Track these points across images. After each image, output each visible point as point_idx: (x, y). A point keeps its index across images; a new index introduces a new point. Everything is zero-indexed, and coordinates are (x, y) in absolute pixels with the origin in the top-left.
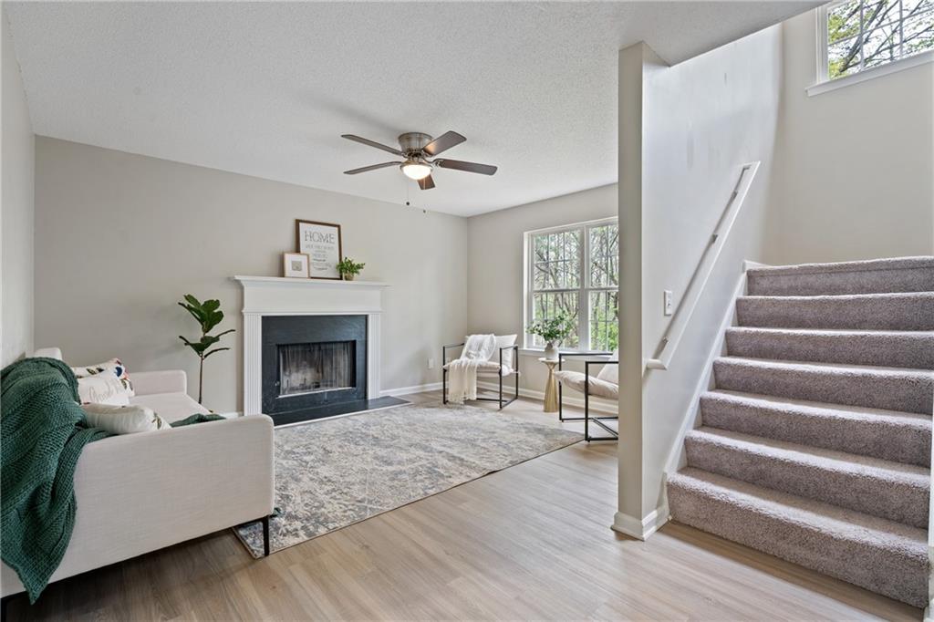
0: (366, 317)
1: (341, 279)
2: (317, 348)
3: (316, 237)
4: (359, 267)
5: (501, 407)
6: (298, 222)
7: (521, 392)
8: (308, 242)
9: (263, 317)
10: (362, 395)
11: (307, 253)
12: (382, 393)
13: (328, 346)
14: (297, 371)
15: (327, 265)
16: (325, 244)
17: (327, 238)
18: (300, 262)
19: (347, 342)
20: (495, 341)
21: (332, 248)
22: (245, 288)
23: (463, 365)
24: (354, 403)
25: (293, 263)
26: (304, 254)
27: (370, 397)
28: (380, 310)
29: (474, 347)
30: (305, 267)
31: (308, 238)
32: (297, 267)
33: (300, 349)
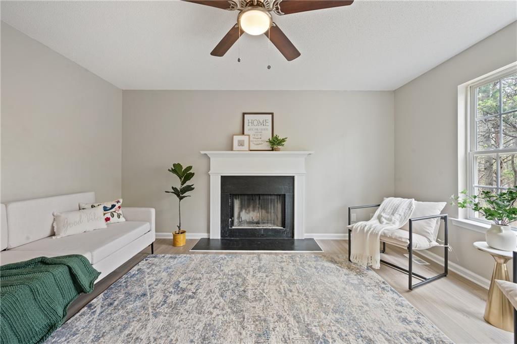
0: (293, 178)
1: (273, 150)
2: (257, 198)
3: (255, 123)
4: (283, 140)
5: (410, 288)
6: (244, 114)
7: (451, 266)
8: (251, 127)
9: (221, 176)
10: (290, 235)
11: (249, 134)
12: (306, 236)
13: (265, 197)
14: (254, 211)
15: (262, 141)
16: (262, 127)
17: (263, 123)
18: (244, 141)
19: (280, 195)
20: (414, 206)
21: (267, 129)
22: (211, 158)
23: (366, 229)
24: (284, 240)
25: (239, 141)
26: (247, 135)
27: (296, 238)
28: (305, 173)
29: (388, 210)
30: (246, 144)
31: (250, 124)
32: (241, 144)
33: (246, 197)
